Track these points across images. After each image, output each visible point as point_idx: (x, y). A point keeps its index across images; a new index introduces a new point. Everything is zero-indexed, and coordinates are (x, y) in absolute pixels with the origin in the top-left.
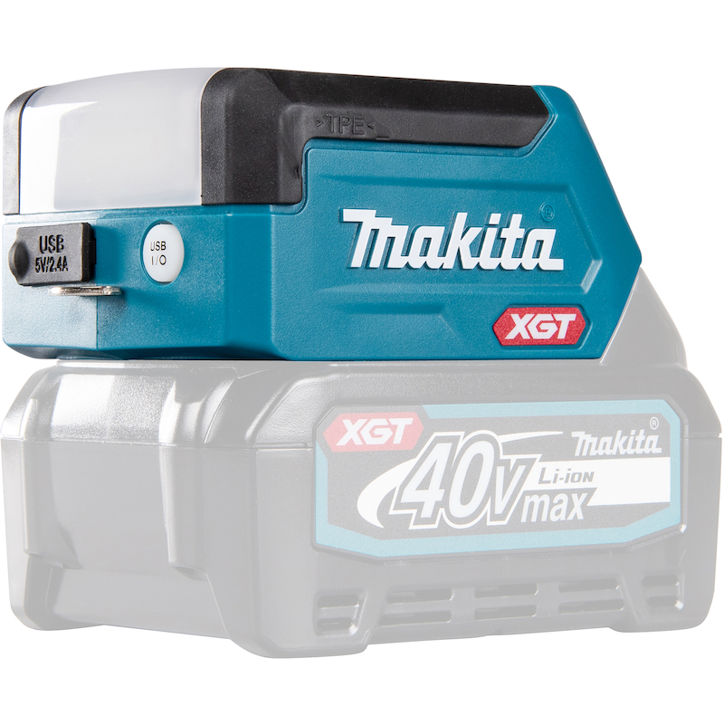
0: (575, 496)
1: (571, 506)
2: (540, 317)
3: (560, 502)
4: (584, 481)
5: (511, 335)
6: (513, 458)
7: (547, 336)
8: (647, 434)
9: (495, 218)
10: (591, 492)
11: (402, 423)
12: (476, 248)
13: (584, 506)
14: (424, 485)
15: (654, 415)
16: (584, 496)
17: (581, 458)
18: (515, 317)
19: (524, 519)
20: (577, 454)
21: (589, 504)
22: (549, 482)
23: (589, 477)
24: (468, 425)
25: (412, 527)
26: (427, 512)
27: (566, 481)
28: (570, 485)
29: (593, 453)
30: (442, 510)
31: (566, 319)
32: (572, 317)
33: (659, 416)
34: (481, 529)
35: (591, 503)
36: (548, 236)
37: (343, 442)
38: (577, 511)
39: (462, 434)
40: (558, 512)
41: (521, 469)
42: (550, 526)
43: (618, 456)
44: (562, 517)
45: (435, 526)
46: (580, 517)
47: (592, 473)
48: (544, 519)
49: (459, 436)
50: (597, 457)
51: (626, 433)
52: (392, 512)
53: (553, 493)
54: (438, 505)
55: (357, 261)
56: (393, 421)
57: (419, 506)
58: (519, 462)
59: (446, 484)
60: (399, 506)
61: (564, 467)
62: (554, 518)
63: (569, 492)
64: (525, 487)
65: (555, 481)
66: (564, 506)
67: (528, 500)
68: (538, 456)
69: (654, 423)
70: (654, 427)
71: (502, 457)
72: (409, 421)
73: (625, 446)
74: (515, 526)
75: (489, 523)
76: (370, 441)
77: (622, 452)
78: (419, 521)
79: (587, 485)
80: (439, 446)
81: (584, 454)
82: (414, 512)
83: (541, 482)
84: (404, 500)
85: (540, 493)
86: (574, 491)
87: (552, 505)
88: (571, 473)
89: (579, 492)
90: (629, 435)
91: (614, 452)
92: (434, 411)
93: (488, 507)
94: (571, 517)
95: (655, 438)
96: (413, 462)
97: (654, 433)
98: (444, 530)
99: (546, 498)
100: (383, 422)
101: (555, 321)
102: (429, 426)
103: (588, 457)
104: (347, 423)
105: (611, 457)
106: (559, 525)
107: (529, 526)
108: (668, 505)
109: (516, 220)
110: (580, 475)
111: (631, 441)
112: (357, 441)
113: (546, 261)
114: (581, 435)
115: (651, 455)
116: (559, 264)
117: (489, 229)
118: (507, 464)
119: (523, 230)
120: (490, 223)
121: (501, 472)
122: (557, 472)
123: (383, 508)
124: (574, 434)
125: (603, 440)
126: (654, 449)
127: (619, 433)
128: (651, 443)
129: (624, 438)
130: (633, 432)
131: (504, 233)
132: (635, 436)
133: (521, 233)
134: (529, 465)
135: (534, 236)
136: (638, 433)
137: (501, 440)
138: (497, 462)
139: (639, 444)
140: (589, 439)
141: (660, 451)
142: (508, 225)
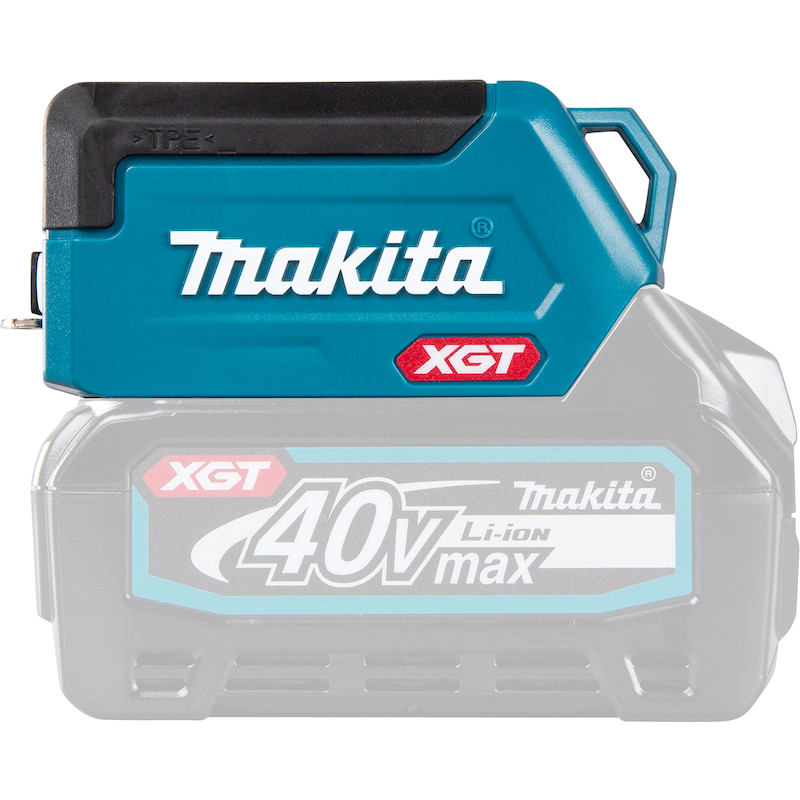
0: (519, 557)
1: (512, 567)
2: (467, 349)
3: (497, 562)
4: (534, 538)
5: (424, 369)
6: (422, 511)
7: (480, 370)
8: (636, 486)
9: (396, 236)
10: (544, 553)
11: (255, 468)
12: (367, 270)
13: (533, 569)
14: (289, 536)
15: (648, 464)
16: (533, 557)
17: (528, 511)
18: (430, 349)
19: (439, 579)
20: (523, 506)
21: (542, 566)
22: (479, 539)
23: (544, 535)
24: (352, 471)
25: (269, 582)
26: (292, 567)
27: (506, 538)
28: (511, 543)
29: (548, 506)
30: (314, 566)
31: (508, 352)
32: (520, 348)
33: (656, 465)
34: (373, 587)
35: (544, 565)
36: (479, 255)
37: (171, 486)
38: (523, 573)
39: (344, 481)
40: (492, 574)
41: (434, 523)
42: (478, 588)
43: (589, 510)
44: (499, 579)
45: (305, 583)
46: (528, 580)
47: (547, 531)
48: (470, 580)
49: (341, 483)
50: (556, 512)
51: (603, 483)
52: (240, 565)
53: (483, 553)
54: (307, 561)
55: (191, 287)
56: (242, 465)
57: (281, 560)
58: (430, 515)
59: (321, 534)
60: (250, 558)
61: (501, 522)
62: (485, 580)
63: (510, 552)
64: (442, 543)
65: (487, 537)
66: (502, 568)
67: (444, 559)
68: (462, 509)
69: (648, 473)
70: (649, 477)
71: (405, 508)
72: (266, 465)
73: (601, 499)
74: (425, 585)
75: (384, 582)
76: (208, 485)
77: (596, 506)
78: (279, 576)
79: (539, 543)
80: (309, 495)
81: (535, 506)
82: (273, 567)
83: (465, 537)
84: (258, 552)
85: (464, 551)
86: (518, 550)
87: (482, 566)
88: (513, 529)
89: (526, 552)
90: (607, 487)
91: (583, 505)
92: (300, 454)
93: (383, 564)
94: (513, 580)
95: (650, 492)
96: (270, 512)
97: (647, 485)
98: (316, 588)
99: (474, 558)
100: (229, 465)
101: (491, 353)
102: (295, 472)
103: (540, 511)
104: (176, 466)
105: (578, 512)
106: (494, 589)
107: (446, 588)
108: (671, 571)
109: (429, 237)
110: (527, 532)
111: (610, 493)
112: (191, 486)
113: (475, 284)
114: (529, 486)
115: (643, 511)
116: (496, 287)
117: (387, 250)
118: (412, 516)
119: (439, 249)
120: (389, 241)
121: (403, 525)
122: (491, 528)
123: (228, 561)
124: (518, 484)
125: (564, 492)
126: (648, 505)
127: (591, 484)
128: (643, 498)
129: (599, 491)
130: (614, 484)
131: (410, 253)
132: (617, 488)
133: (436, 253)
134: (447, 518)
135: (456, 255)
136: (621, 485)
137: (403, 488)
138: (397, 513)
139: (623, 498)
140: (541, 490)
141: (658, 506)
142: (415, 243)
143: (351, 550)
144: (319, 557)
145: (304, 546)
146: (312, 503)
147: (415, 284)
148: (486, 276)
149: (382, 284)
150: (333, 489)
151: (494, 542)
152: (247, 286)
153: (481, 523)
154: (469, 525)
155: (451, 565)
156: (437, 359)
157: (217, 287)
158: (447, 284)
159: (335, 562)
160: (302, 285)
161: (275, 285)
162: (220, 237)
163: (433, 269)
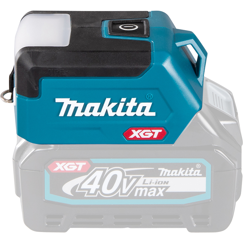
0: (159, 189)
1: (157, 192)
2: (145, 131)
3: (153, 190)
4: (164, 184)
5: (132, 137)
6: (131, 176)
8: (194, 169)
9: (124, 100)
10: (167, 188)
11: (81, 164)
12: (115, 109)
13: (164, 192)
14: (92, 183)
15: (198, 163)
16: (164, 189)
17: (162, 176)
18: (133, 131)
19: (136, 195)
20: (161, 175)
21: (166, 191)
22: (148, 184)
23: (167, 183)
24: (110, 165)
25: (86, 196)
26: (92, 191)
27: (156, 184)
28: (157, 185)
29: (168, 175)
30: (99, 191)
31: (157, 132)
32: (161, 131)
33: (201, 164)
34: (117, 197)
35: (167, 191)
36: (148, 105)
37: (56, 169)
38: (161, 193)
39: (107, 168)
40: (151, 194)
42: (147, 197)
43: (180, 176)
44: (154, 195)
45: (96, 196)
46: (162, 195)
47: (168, 182)
48: (145, 195)
50: (171, 176)
51: (185, 168)
52: (77, 191)
53: (149, 188)
54: (97, 190)
55: (62, 114)
56: (77, 164)
57: (89, 190)
59: (101, 182)
60: (80, 189)
61: (154, 179)
62: (149, 195)
63: (157, 187)
64: (136, 185)
65: (150, 183)
66: (154, 192)
67: (137, 189)
68: (143, 176)
69: (198, 166)
70: (198, 167)
71: (126, 175)
72: (85, 164)
73: (184, 173)
74: (132, 196)
75: (120, 196)
76: (67, 169)
77: (182, 175)
78: (88, 194)
79: (165, 185)
81: (164, 175)
82: (87, 191)
83: (144, 183)
84: (82, 187)
85: (143, 187)
86: (159, 187)
87: (148, 191)
88: (158, 181)
89: (162, 187)
90: (186, 170)
91: (179, 175)
92: (94, 161)
93: (119, 191)
94: (158, 195)
95: (199, 171)
96: (86, 176)
97: (198, 169)
98: (99, 197)
99: (146, 189)
100: (73, 164)
101: (152, 132)
102: (93, 166)
103: (166, 176)
104: (58, 164)
105: (177, 176)
106: (152, 198)
107: (138, 197)
108: (205, 192)
109: (133, 100)
110: (162, 182)
111: (187, 171)
112: (62, 169)
113: (147, 113)
114: (163, 169)
115: (197, 176)
116: (153, 114)
117: (120, 103)
118: (128, 178)
119: (137, 103)
120: (121, 101)
121: (125, 180)
122: (151, 181)
123: (73, 190)
124: (159, 169)
125: (173, 171)
126: (198, 174)
127: (181, 169)
128: (197, 173)
129: (184, 171)
130: (188, 169)
131: (128, 104)
132: (189, 170)
133: (136, 104)
134: (138, 178)
135: (142, 105)
136: (190, 169)
137: (125, 170)
138: (124, 177)
139: (191, 173)
140: (166, 170)
141: (201, 175)
142: (129, 101)
143: (110, 187)
144: (100, 189)
145: (96, 186)
146: (98, 174)
147: (129, 113)
148: (151, 111)
149: (119, 113)
150: (105, 170)
151: (152, 185)
152: (79, 114)
153: (148, 180)
154: (145, 180)
155: (139, 191)
156: (135, 133)
157: (70, 114)
158: (139, 113)
159: (105, 190)
160: (95, 113)
161: (87, 113)
162: (70, 100)
163: (135, 109)
